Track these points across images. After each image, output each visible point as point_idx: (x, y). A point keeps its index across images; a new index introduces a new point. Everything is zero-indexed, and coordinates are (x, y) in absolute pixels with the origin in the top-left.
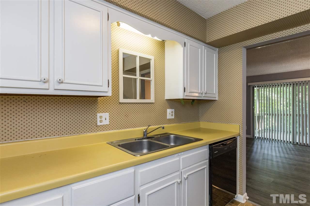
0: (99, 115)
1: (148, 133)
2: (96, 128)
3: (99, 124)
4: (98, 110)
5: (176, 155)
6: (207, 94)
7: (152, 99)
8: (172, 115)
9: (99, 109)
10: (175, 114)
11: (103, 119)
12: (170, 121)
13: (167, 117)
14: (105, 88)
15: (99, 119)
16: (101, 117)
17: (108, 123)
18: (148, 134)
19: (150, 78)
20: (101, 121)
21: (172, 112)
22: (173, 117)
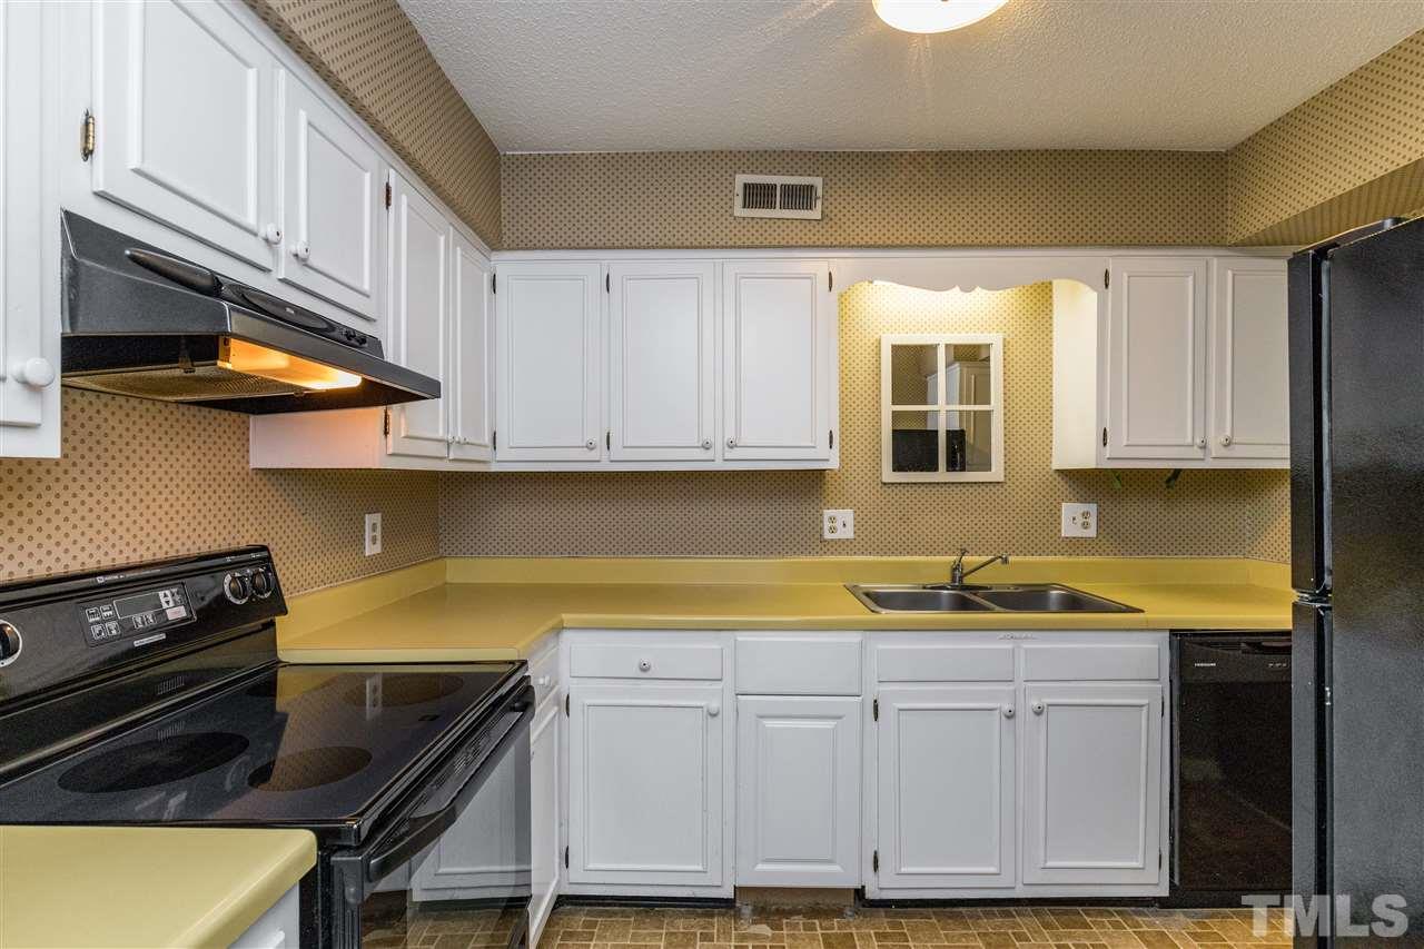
0: (828, 513)
1: (964, 572)
2: (821, 545)
3: (828, 536)
4: (824, 501)
5: (1002, 634)
6: (1232, 446)
7: (997, 472)
8: (1085, 526)
9: (828, 499)
10: (1099, 520)
11: (838, 525)
12: (1076, 545)
13: (1060, 531)
14: (822, 450)
15: (827, 525)
16: (832, 519)
17: (851, 535)
18: (966, 574)
19: (989, 403)
20: (833, 530)
21: (1086, 515)
22: (1092, 532)
